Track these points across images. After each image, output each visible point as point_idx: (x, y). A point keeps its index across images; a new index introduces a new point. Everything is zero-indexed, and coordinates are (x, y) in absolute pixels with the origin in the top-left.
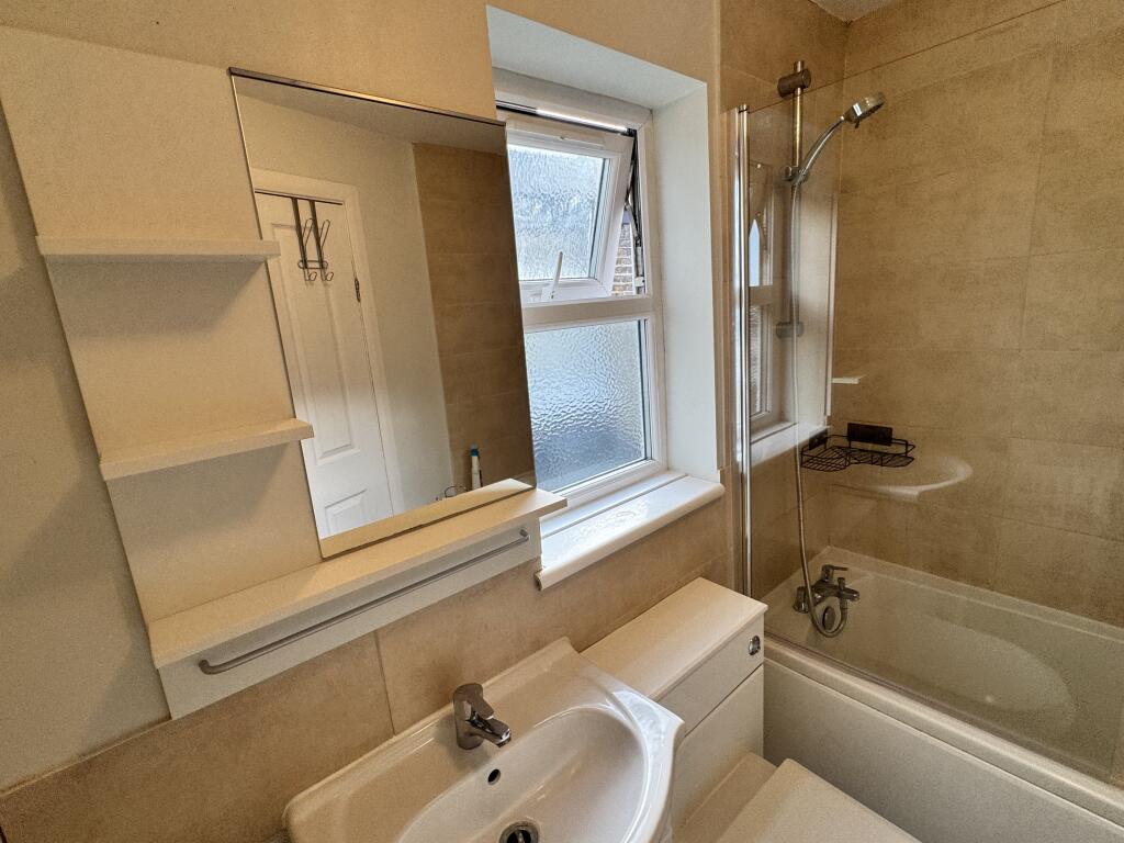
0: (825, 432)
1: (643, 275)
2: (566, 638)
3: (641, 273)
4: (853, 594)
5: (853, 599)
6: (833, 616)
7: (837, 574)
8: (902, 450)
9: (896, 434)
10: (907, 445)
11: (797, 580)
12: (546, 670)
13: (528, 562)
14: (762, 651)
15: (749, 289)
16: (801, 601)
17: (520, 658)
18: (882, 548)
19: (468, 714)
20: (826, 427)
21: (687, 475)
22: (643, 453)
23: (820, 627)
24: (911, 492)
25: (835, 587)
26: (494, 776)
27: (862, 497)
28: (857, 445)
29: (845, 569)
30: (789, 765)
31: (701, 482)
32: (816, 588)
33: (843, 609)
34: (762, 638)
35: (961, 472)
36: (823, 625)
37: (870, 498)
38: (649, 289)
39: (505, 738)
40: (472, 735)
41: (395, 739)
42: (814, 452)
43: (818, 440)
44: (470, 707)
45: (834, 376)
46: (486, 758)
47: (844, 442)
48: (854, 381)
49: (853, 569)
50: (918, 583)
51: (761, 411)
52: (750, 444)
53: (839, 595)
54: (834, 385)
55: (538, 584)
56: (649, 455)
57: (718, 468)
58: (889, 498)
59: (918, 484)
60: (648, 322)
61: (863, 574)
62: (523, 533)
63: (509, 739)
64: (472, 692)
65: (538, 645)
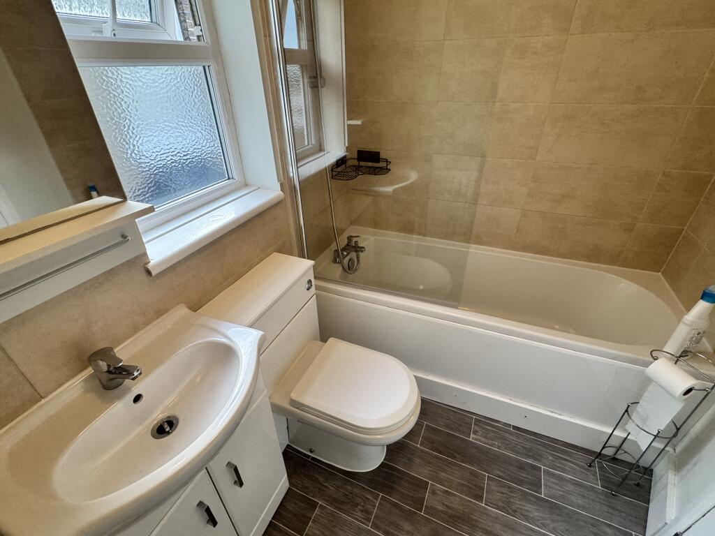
0: (345, 157)
1: (200, 25)
2: (182, 304)
3: (198, 23)
4: (362, 249)
5: (362, 251)
6: (353, 264)
7: (354, 239)
8: (385, 164)
9: (382, 155)
10: (387, 161)
11: (333, 247)
12: (169, 327)
13: (137, 257)
14: (313, 287)
15: (284, 50)
16: (337, 258)
17: (146, 324)
18: (377, 223)
19: (105, 368)
20: (346, 153)
21: (259, 188)
22: (227, 176)
23: (347, 270)
24: (389, 189)
25: (353, 247)
26: (138, 398)
27: (367, 195)
28: (362, 163)
29: (358, 236)
30: (331, 340)
31: (268, 191)
32: (344, 249)
33: (358, 258)
34: (313, 280)
35: (413, 176)
36: (350, 269)
37: (370, 195)
38: (207, 39)
39: (136, 374)
40: (112, 379)
41: (43, 401)
42: (340, 169)
43: (341, 162)
44: (105, 363)
45: (349, 119)
46: (129, 389)
47: (355, 163)
48: (359, 122)
49: (363, 236)
50: (393, 238)
51: (308, 145)
52: (298, 168)
53: (356, 251)
54: (349, 125)
55: (149, 272)
56: (231, 176)
57: (278, 181)
58: (380, 195)
59: (392, 185)
60: (211, 68)
61: (368, 238)
62: (124, 236)
63: (140, 374)
64: (106, 353)
65: (160, 313)
